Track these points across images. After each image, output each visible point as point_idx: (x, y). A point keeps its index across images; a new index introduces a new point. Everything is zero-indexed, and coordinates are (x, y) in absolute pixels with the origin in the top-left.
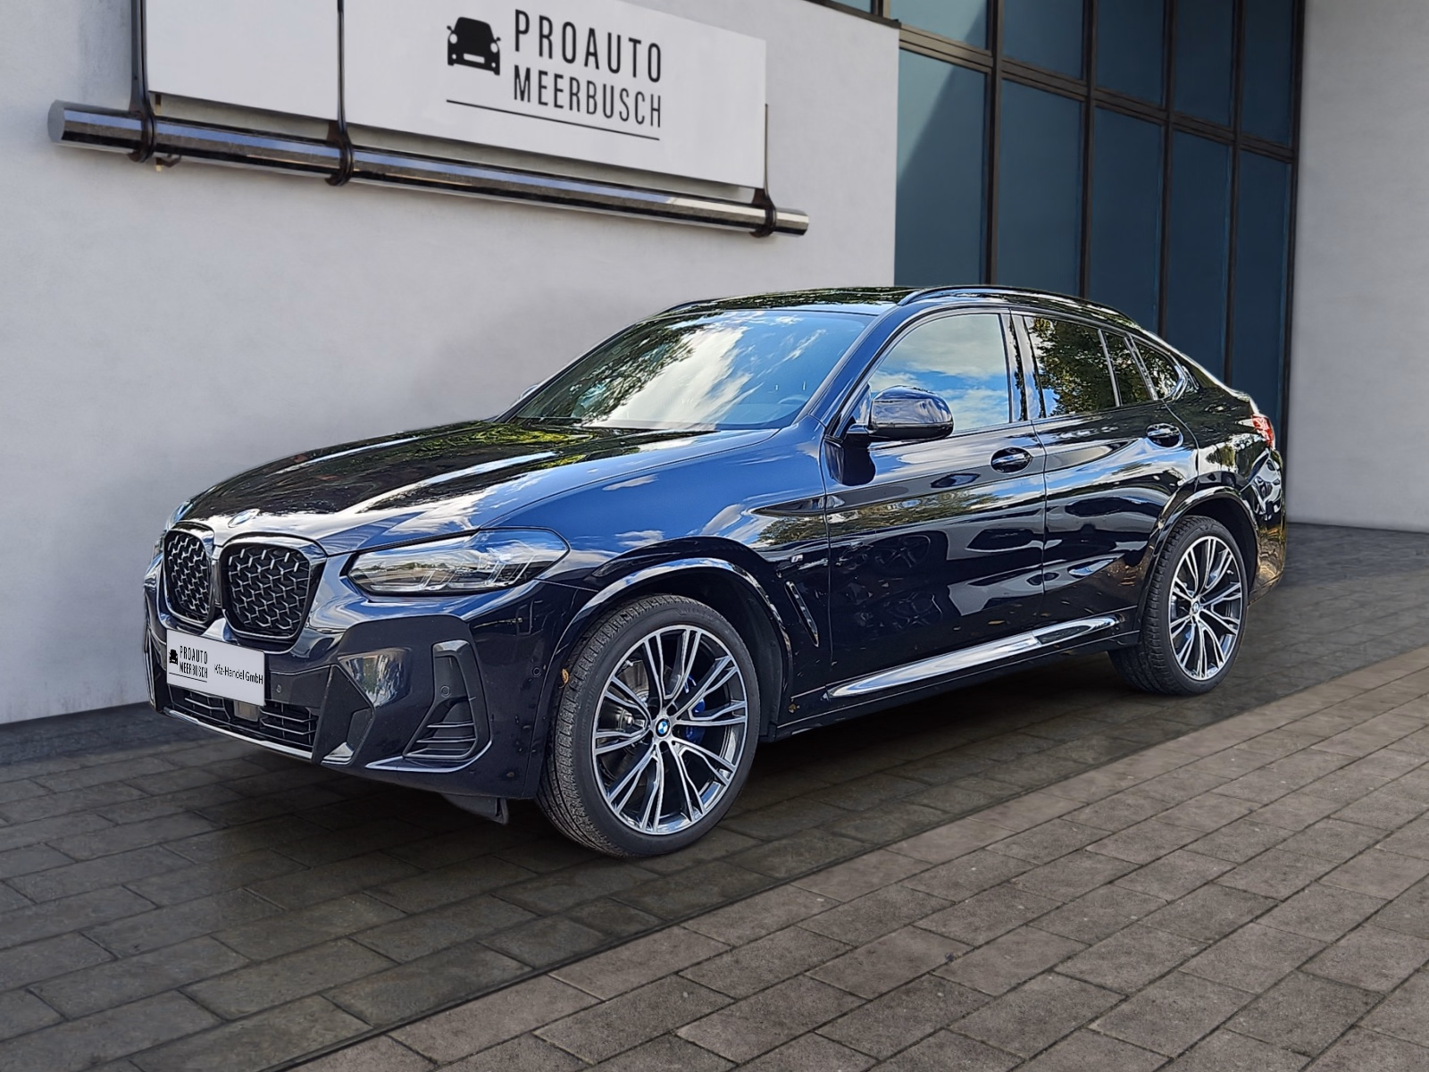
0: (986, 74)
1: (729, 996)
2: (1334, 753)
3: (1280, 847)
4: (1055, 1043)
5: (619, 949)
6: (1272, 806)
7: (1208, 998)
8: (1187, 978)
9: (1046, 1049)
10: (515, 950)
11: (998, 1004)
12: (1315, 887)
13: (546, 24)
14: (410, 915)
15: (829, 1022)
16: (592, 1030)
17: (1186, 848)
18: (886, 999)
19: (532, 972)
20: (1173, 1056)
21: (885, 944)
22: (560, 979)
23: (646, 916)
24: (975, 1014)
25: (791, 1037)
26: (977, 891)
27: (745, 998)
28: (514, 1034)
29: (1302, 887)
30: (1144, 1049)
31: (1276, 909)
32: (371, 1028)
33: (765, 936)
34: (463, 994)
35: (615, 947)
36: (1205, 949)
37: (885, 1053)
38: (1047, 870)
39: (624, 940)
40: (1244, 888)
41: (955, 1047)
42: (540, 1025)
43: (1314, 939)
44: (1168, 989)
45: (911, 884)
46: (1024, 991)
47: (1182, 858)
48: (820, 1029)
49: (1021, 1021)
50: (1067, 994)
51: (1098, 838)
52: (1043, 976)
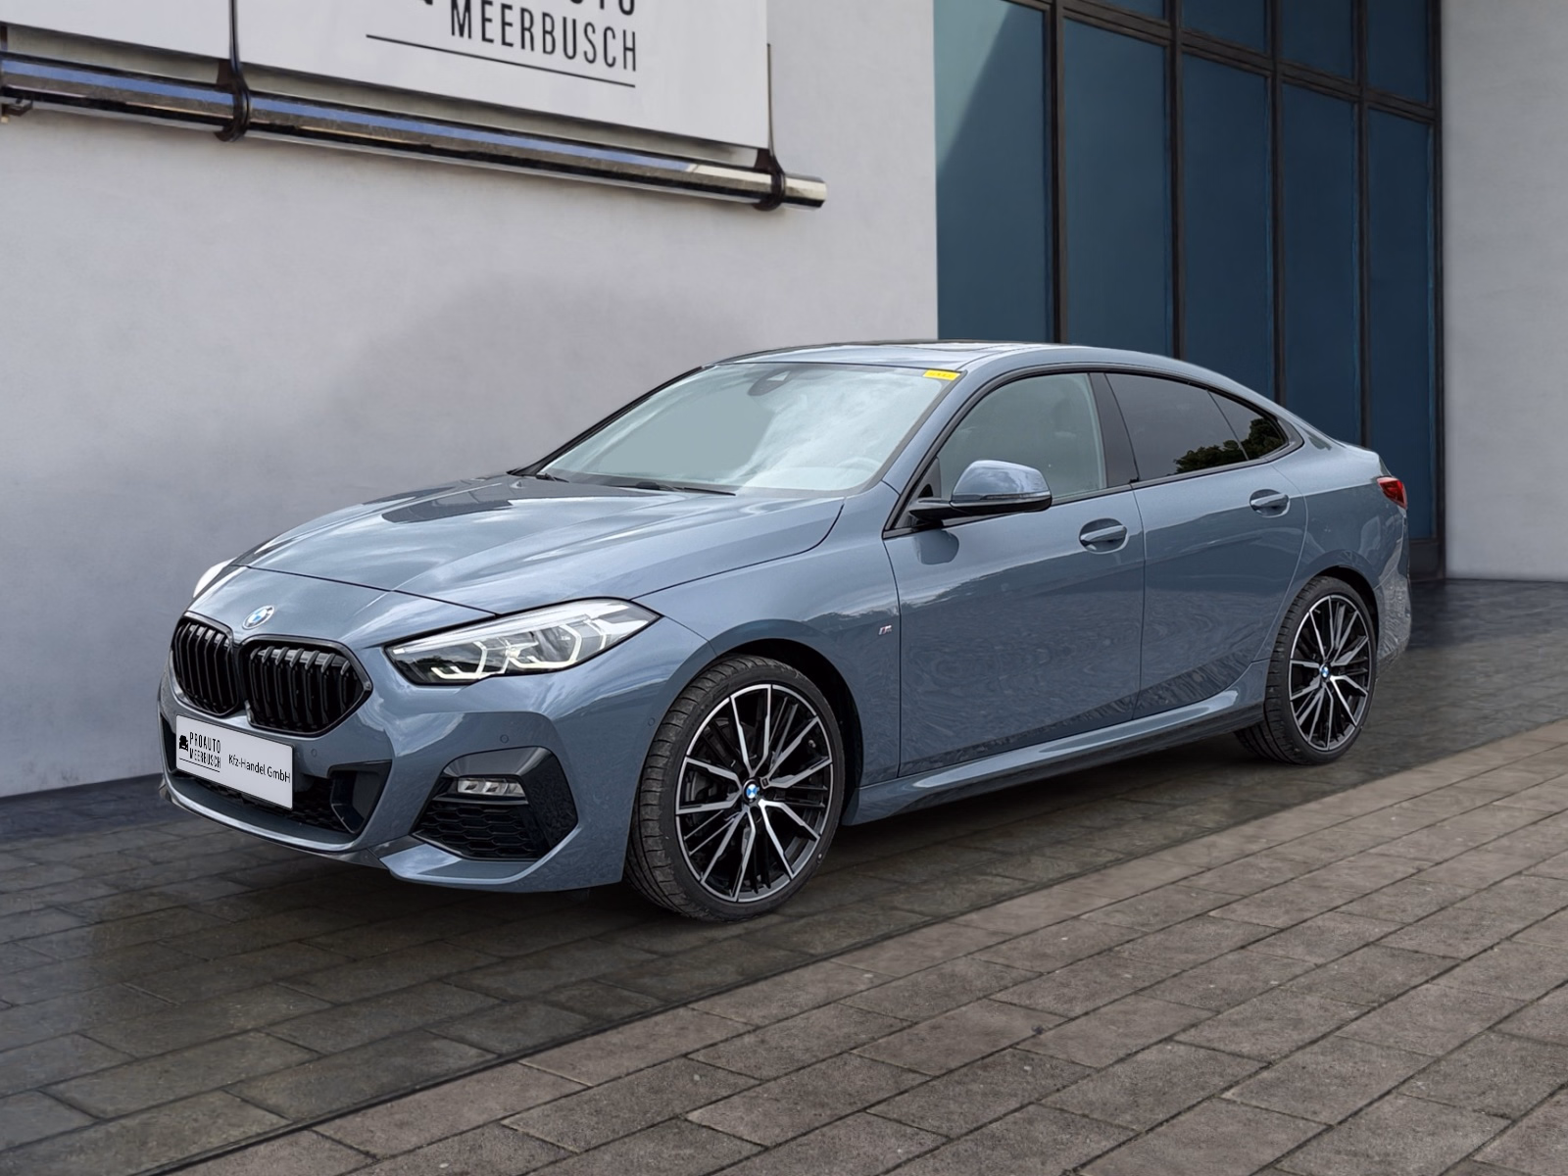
1: (754, 1078)
2: (1524, 809)
3: (1458, 905)
4: (1179, 1114)
5: (609, 1033)
6: (1445, 865)
7: (1374, 1062)
8: (1346, 1042)
9: (1167, 1121)
10: (474, 1035)
11: (1103, 1076)
12: (1506, 945)
14: (336, 1005)
15: (885, 1100)
16: (576, 1117)
17: (1338, 910)
18: (956, 1076)
19: (498, 1057)
20: (1332, 1123)
21: (953, 1018)
22: (534, 1066)
23: (643, 998)
24: (1073, 1087)
25: (836, 1117)
26: (1070, 961)
27: (775, 1079)
28: (475, 1124)
29: (1490, 945)
30: (1296, 1117)
31: (1458, 969)
32: (289, 1123)
33: (798, 1015)
34: (408, 1084)
35: (605, 1030)
36: (1369, 1012)
37: (958, 1131)
38: (1160, 937)
39: (614, 1024)
40: (1415, 948)
41: (1049, 1123)
42: (507, 1114)
43: (1508, 998)
44: (1322, 1054)
45: (985, 957)
46: (1136, 1062)
47: (1334, 920)
48: (873, 1109)
49: (1133, 1093)
50: (1192, 1063)
51: (1224, 903)
52: (1160, 1045)
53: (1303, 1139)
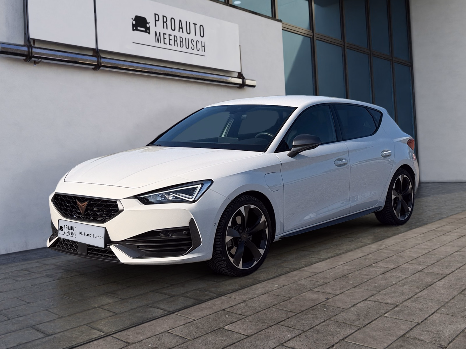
0: (311, 38)
1: (244, 315)
2: (454, 235)
4: (372, 321)
5: (201, 304)
6: (436, 250)
7: (428, 304)
8: (418, 299)
9: (369, 323)
10: (162, 307)
11: (348, 311)
12: (459, 270)
13: (165, 18)
14: (123, 299)
15: (283, 321)
16: (191, 329)
17: (408, 263)
18: (304, 312)
19: (168, 313)
20: (419, 322)
21: (302, 296)
22: (179, 314)
23: (212, 294)
24: (339, 315)
25: (269, 326)
26: (334, 279)
27: (250, 316)
28: (160, 332)
29: (454, 270)
30: (408, 321)
31: (446, 277)
32: (104, 334)
33: (256, 297)
34: (141, 321)
36: (423, 290)
37: (306, 329)
38: (359, 272)
39: (203, 302)
40: (433, 272)
41: (333, 326)
42: (170, 329)
43: (463, 285)
44: (412, 302)
45: (310, 279)
46: (357, 307)
47: (408, 265)
48: (280, 323)
49: (357, 315)
50: (374, 306)
51: (376, 262)
52: (364, 302)
53: (411, 327)
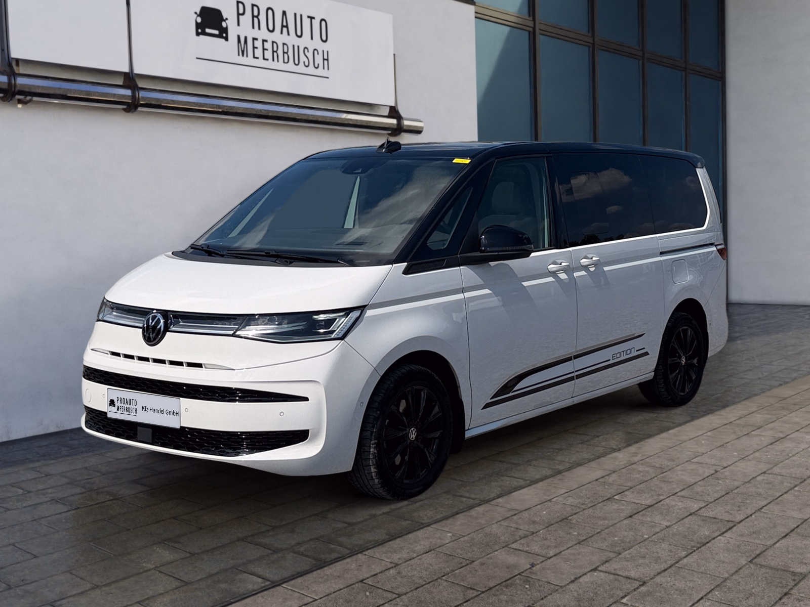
0: (529, 32)
1: (395, 593)
2: (767, 435)
3: (734, 492)
5: (325, 568)
6: (728, 468)
7: (695, 581)
8: (681, 570)
10: (259, 571)
11: (564, 591)
12: (758, 514)
13: (255, 9)
15: (459, 605)
17: (676, 495)
18: (493, 591)
19: (271, 584)
21: (491, 559)
22: (289, 588)
23: (341, 549)
24: (550, 597)
26: (547, 525)
27: (406, 594)
29: (751, 514)
31: (735, 528)
33: (416, 557)
34: (227, 599)
35: (322, 568)
36: (692, 553)
38: (591, 510)
39: (327, 564)
40: (714, 516)
43: (759, 544)
44: (670, 577)
45: (505, 523)
46: (580, 582)
47: (674, 500)
49: (578, 599)
50: (607, 582)
51: (622, 491)
52: (591, 573)
